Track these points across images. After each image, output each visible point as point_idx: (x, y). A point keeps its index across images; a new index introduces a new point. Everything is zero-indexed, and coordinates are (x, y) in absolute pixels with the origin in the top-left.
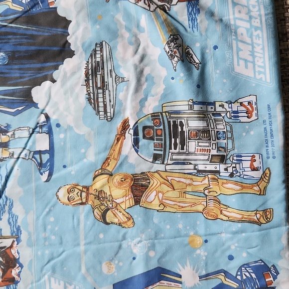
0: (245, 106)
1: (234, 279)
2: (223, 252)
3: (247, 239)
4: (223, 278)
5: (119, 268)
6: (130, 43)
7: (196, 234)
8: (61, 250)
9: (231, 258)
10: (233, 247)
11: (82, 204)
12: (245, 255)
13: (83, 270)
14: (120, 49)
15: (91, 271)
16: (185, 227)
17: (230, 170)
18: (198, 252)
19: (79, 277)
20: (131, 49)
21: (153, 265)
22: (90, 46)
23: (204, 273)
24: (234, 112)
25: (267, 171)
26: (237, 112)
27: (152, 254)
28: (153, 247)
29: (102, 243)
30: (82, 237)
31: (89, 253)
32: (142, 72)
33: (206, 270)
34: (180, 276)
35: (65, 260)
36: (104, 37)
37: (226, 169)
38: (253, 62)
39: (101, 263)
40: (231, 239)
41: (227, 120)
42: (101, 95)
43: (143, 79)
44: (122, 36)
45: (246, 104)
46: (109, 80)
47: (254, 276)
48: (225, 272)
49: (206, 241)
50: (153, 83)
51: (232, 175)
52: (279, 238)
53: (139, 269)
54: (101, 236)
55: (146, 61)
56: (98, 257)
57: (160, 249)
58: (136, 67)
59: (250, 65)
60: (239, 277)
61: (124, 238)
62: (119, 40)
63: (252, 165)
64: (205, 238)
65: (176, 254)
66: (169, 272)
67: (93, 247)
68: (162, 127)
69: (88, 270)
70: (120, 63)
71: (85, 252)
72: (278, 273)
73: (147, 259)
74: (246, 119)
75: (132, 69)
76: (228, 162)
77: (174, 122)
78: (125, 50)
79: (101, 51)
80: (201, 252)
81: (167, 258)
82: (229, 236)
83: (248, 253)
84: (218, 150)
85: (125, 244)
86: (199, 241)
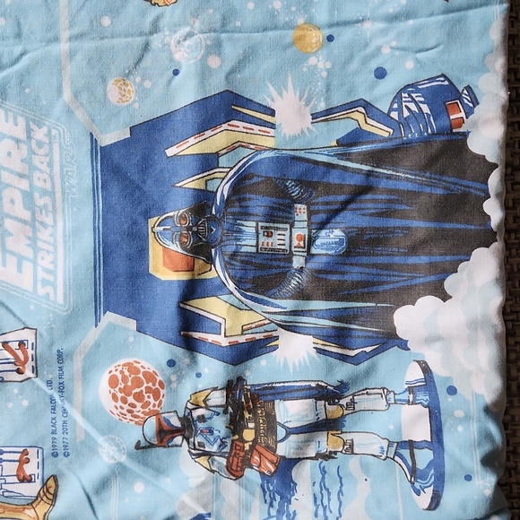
1: (384, 118)
2: (366, 60)
3: (416, 32)
4: (360, 117)
5: (143, 93)
7: (310, 23)
8: (18, 50)
9: (381, 74)
10: (386, 51)
12: (410, 65)
13: (67, 94)
15: (84, 97)
16: (288, 7)
18: (313, 60)
19: (58, 109)
21: (217, 85)
23: (322, 106)
27: (214, 62)
28: (216, 47)
29: (107, 37)
30: (64, 21)
31: (79, 57)
33: (327, 99)
34: (272, 113)
35: (28, 71)
39: (104, 81)
40: (384, 32)
47: (425, 108)
48: (367, 106)
49: (330, 38)
52: (485, 30)
53: (186, 93)
54: (106, 21)
56: (99, 62)
57: (232, 52)
60: (394, 115)
61: (155, 29)
64: (327, 32)
65: (266, 64)
66: (248, 103)
67: (88, 45)
69: (76, 94)
71: (71, 54)
72: (475, 102)
73: (204, 73)
80: (319, 62)
81: (247, 72)
82: (380, 25)
83: (417, 61)
85: (156, 41)
86: (316, 37)
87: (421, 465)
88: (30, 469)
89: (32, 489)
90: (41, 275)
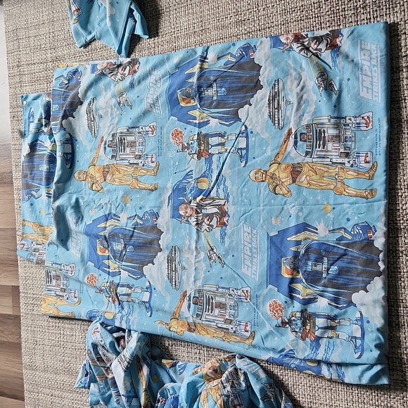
0: (365, 120)
1: (350, 233)
2: (344, 216)
3: (358, 208)
4: (343, 232)
5: (282, 222)
6: (295, 79)
7: (328, 203)
8: (250, 208)
9: (348, 220)
10: (350, 213)
11: (263, 181)
12: (356, 218)
13: (262, 221)
14: (289, 83)
15: (266, 222)
16: (322, 199)
17: (351, 162)
18: (329, 214)
19: (259, 226)
20: (296, 83)
21: (301, 221)
22: (272, 82)
23: (332, 228)
24: (357, 124)
25: (375, 164)
26: (359, 124)
27: (300, 214)
28: (301, 210)
29: (272, 206)
30: (262, 201)
31: (265, 211)
32: (302, 97)
33: (333, 226)
34: (317, 230)
35: (252, 214)
36: (280, 75)
37: (349, 162)
38: (372, 89)
39: (271, 218)
40: (349, 207)
41: (353, 129)
42: (276, 113)
43: (302, 102)
44: (291, 74)
45: (366, 118)
46: (282, 103)
47: (361, 232)
48: (345, 229)
49: (334, 208)
50: (309, 105)
51: (352, 166)
52: (379, 209)
53: (293, 223)
54: (272, 201)
55: (305, 90)
56: (270, 213)
57: (306, 211)
58: (298, 94)
59: (370, 91)
60: (352, 233)
61: (285, 204)
62: (289, 77)
63: (365, 159)
64: (333, 206)
65: (315, 215)
66: (310, 226)
67: (268, 208)
68: (311, 134)
69: (264, 221)
70: (289, 92)
71: (263, 210)
72: (376, 231)
73: (298, 217)
74: (366, 129)
75: (295, 96)
76: (351, 157)
77: (320, 130)
78: (292, 84)
79: (278, 85)
80: (331, 215)
81: (310, 217)
82: (348, 205)
83: (359, 217)
84: (345, 149)
85: (285, 207)
86: (330, 208)
87: (358, 345)
88: (248, 328)
89: (248, 334)
90: (253, 272)
